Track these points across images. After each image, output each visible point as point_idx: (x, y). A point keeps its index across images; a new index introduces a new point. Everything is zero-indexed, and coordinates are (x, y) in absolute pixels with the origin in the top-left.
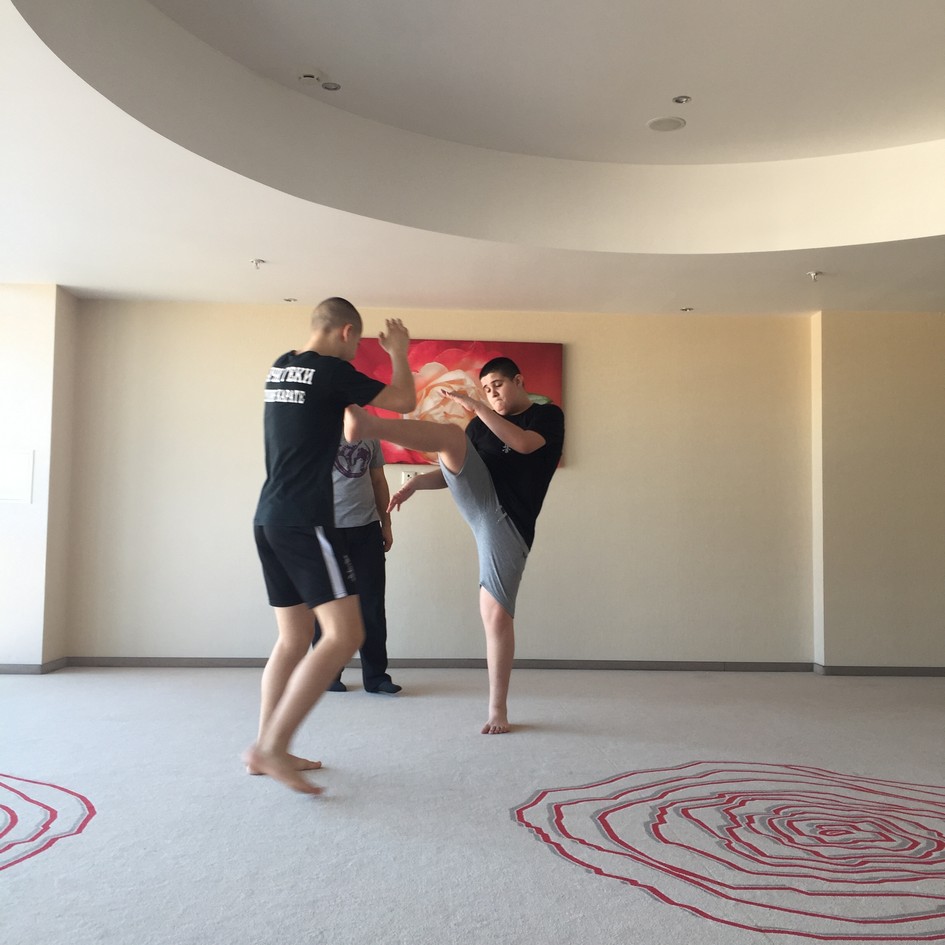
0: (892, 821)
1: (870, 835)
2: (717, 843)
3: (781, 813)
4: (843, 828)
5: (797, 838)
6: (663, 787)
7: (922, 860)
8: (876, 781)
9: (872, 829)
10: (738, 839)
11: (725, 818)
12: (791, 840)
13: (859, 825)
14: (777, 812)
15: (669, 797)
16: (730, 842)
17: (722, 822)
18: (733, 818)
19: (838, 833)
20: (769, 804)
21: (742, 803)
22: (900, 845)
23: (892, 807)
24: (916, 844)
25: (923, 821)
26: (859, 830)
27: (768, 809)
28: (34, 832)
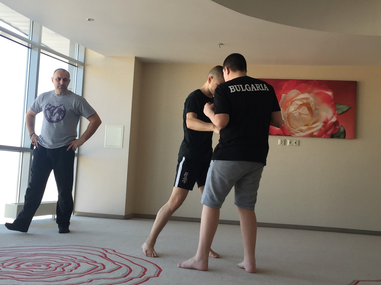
28: (140, 275)
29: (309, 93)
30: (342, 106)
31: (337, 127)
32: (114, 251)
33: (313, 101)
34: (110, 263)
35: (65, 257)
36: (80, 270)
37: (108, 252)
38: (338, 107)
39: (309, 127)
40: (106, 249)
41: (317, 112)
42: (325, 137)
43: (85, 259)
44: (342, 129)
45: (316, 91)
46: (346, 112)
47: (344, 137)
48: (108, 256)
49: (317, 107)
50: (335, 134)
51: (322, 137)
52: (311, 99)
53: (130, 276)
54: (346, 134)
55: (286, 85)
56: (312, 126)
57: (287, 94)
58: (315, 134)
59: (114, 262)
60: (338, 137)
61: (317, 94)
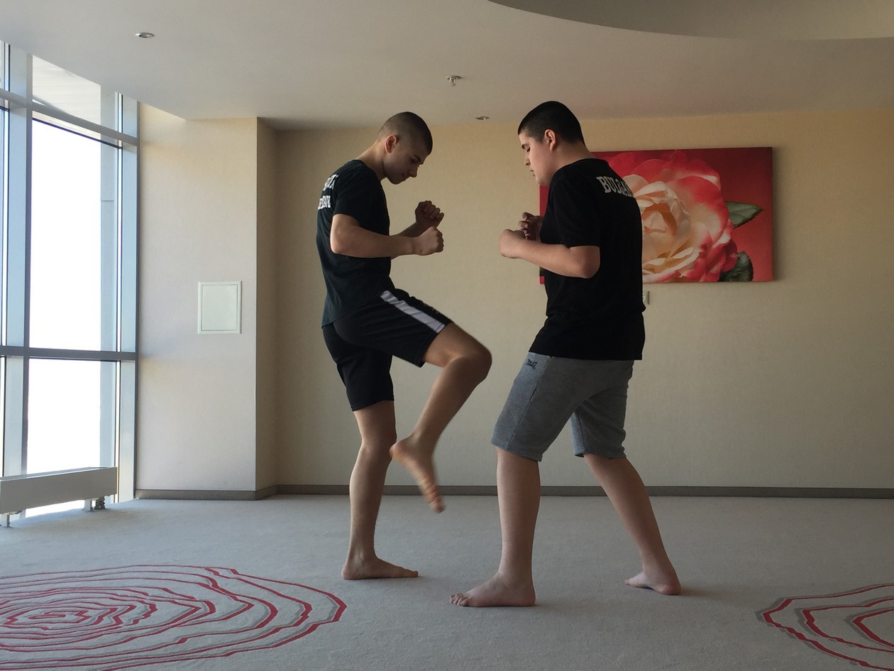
28: (295, 619)
29: (665, 180)
30: (742, 207)
31: (734, 256)
32: (234, 572)
33: (676, 200)
34: (224, 598)
35: (119, 593)
36: (156, 618)
37: (220, 574)
38: (734, 208)
39: (669, 259)
40: (214, 569)
41: (685, 222)
42: (706, 281)
43: (167, 594)
44: (744, 260)
45: (681, 175)
46: (750, 219)
47: (751, 279)
48: (220, 582)
49: (684, 212)
50: (728, 272)
51: (701, 281)
52: (671, 194)
53: (274, 623)
54: (754, 271)
56: (675, 257)
58: (684, 274)
59: (234, 596)
60: (737, 279)
61: (684, 182)
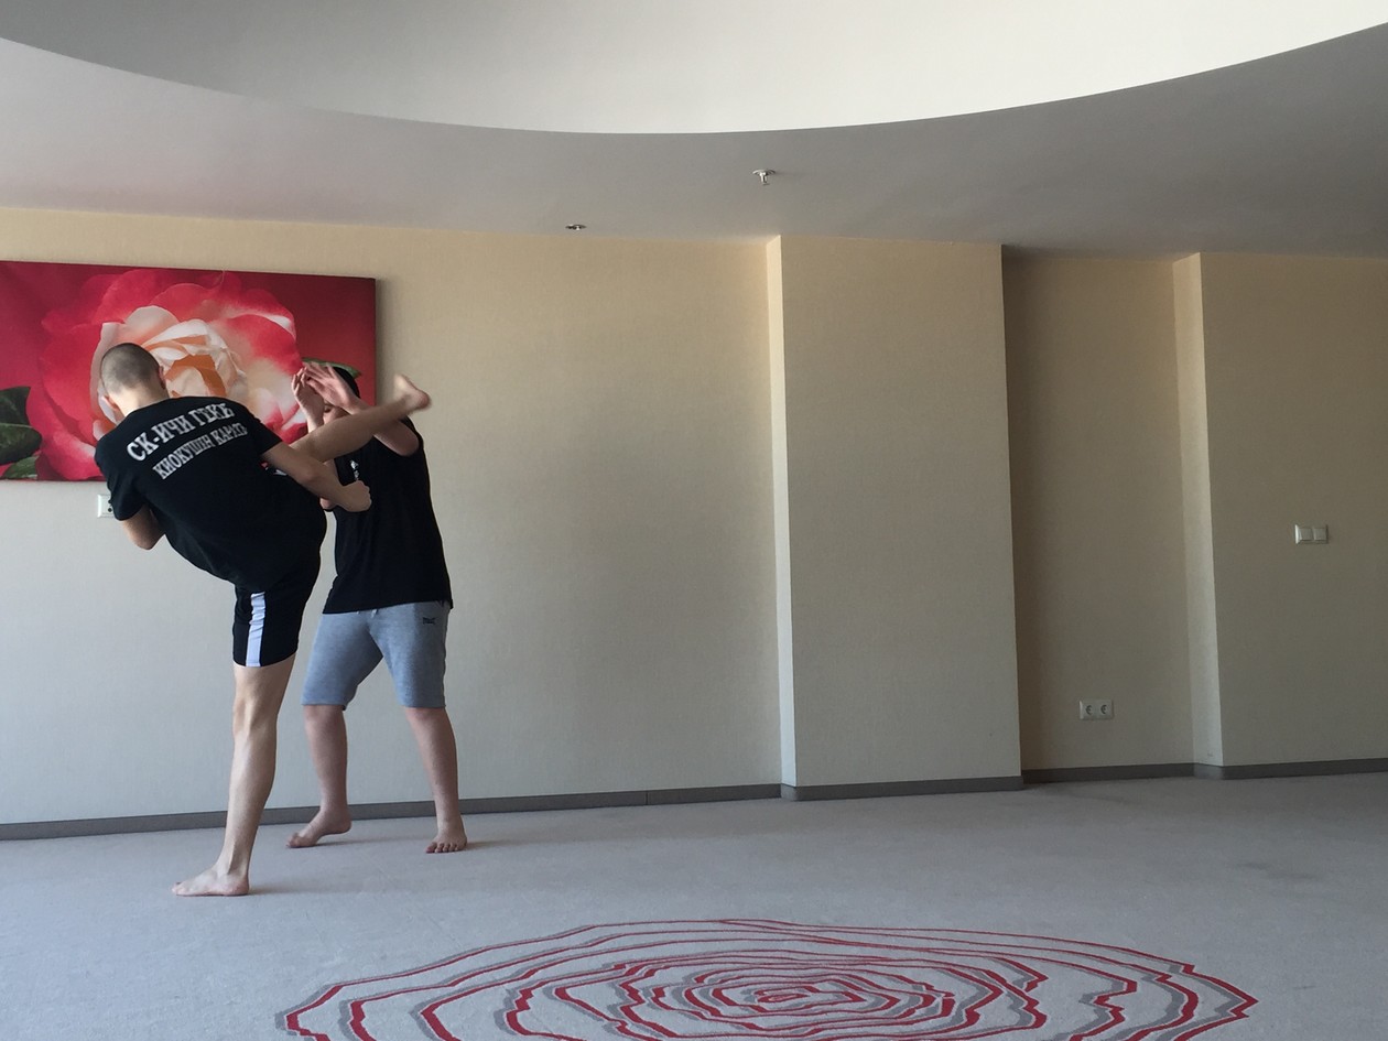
0: (864, 976)
1: (831, 997)
2: (605, 1027)
3: (706, 981)
4: (793, 991)
5: (724, 1010)
6: (531, 963)
7: (899, 1020)
8: (847, 930)
9: (835, 988)
10: (636, 1019)
11: (620, 995)
12: (715, 1012)
13: (816, 986)
14: (700, 980)
15: (539, 975)
16: (624, 1024)
17: (616, 1000)
18: (633, 993)
19: (785, 998)
20: (688, 971)
21: (650, 973)
22: (873, 1004)
23: (866, 960)
24: (894, 1001)
25: (907, 973)
26: (818, 991)
27: (687, 979)
29: (207, 319)
33: (224, 351)
41: (239, 388)
45: (233, 312)
49: (238, 370)
52: (216, 342)
55: (114, 287)
57: (123, 323)
61: (237, 323)
